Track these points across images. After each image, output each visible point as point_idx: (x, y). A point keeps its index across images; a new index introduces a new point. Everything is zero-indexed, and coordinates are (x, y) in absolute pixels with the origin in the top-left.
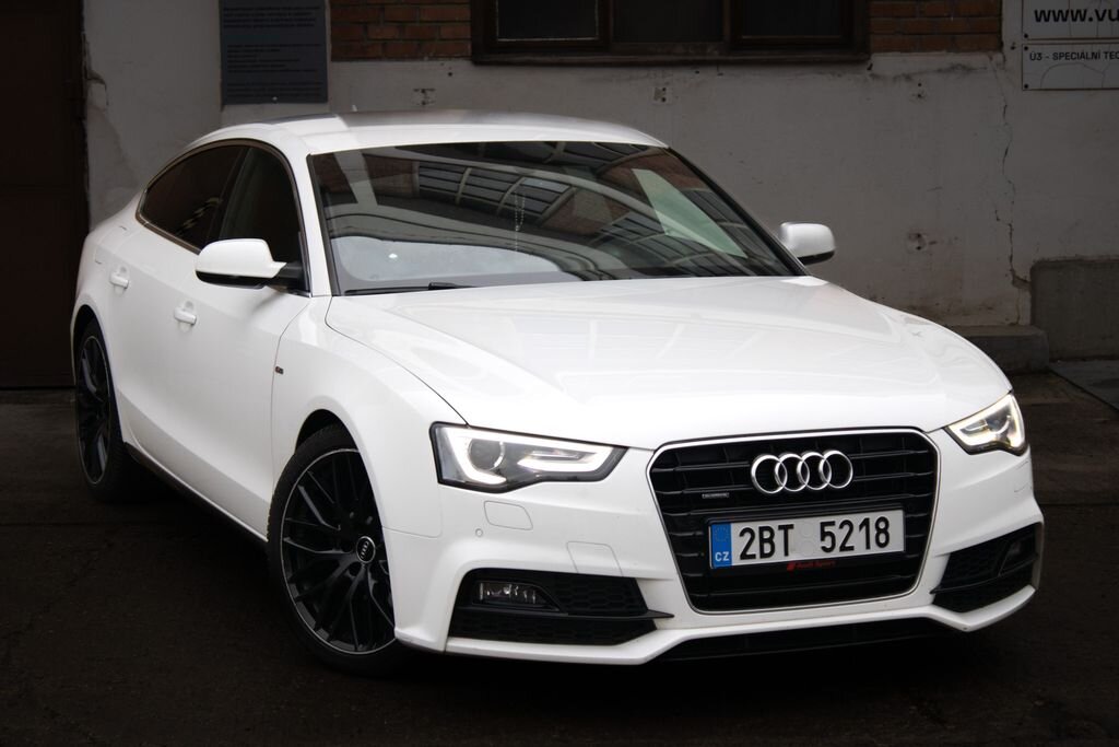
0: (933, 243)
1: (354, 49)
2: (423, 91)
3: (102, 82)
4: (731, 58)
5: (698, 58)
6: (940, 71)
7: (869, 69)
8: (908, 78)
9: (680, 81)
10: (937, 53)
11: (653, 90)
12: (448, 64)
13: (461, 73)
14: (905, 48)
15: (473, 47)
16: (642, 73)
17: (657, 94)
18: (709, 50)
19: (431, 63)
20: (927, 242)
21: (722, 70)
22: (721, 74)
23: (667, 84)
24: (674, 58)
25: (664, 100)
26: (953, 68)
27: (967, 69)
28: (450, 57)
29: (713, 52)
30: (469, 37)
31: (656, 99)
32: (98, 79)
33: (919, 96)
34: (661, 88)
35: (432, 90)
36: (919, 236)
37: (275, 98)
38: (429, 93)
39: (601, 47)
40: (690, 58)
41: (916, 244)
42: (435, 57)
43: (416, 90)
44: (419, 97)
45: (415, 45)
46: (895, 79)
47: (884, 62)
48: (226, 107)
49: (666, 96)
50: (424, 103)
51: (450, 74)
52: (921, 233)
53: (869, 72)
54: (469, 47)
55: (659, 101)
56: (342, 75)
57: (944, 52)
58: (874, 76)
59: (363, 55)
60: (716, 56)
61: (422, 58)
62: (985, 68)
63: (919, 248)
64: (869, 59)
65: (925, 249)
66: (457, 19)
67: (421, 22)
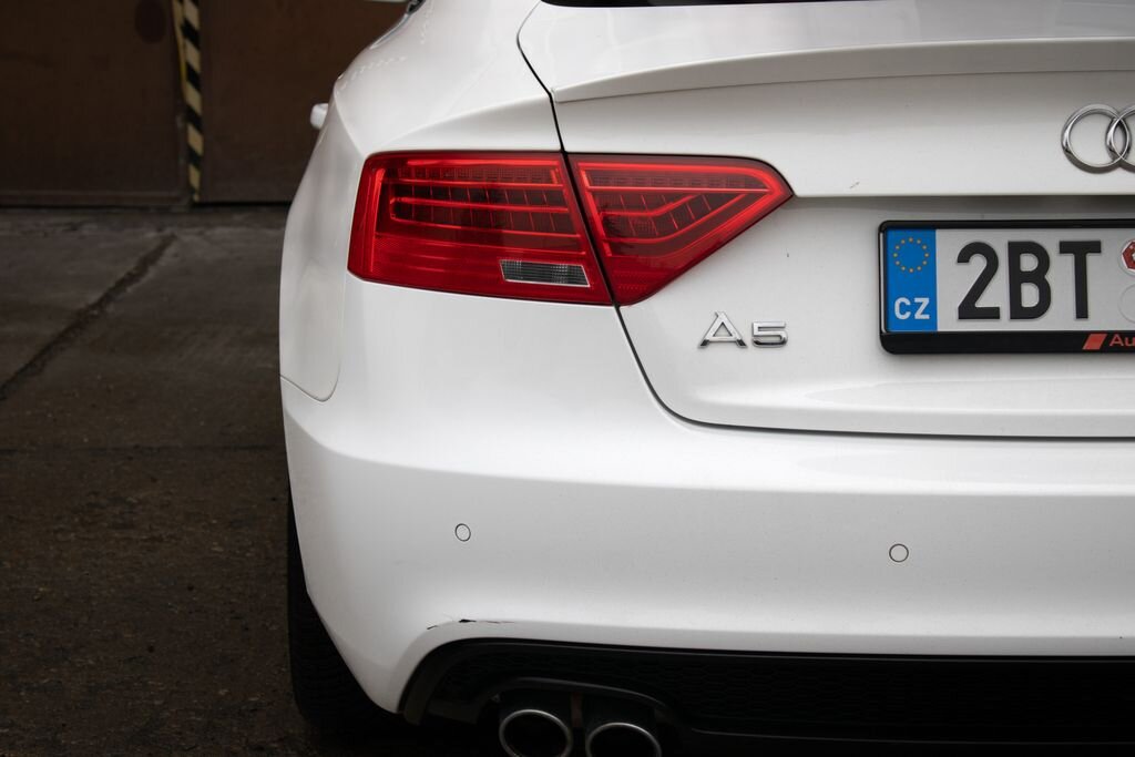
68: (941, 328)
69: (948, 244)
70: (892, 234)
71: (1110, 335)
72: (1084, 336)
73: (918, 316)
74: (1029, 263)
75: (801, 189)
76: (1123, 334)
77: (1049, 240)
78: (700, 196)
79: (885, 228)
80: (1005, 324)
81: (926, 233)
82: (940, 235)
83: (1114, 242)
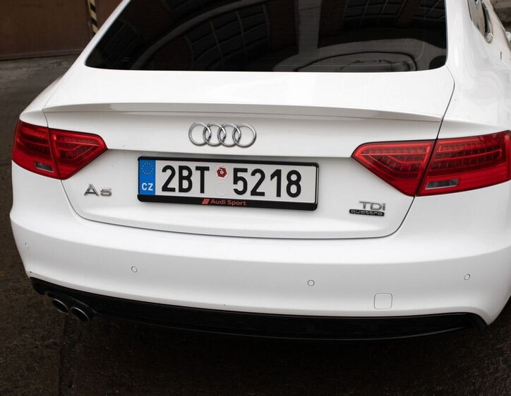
68: (156, 194)
69: (160, 165)
70: (141, 161)
71: (211, 199)
72: (202, 199)
73: (149, 189)
76: (215, 199)
77: (192, 165)
79: (140, 159)
80: (177, 194)
81: (152, 161)
82: (157, 161)
83: (214, 167)
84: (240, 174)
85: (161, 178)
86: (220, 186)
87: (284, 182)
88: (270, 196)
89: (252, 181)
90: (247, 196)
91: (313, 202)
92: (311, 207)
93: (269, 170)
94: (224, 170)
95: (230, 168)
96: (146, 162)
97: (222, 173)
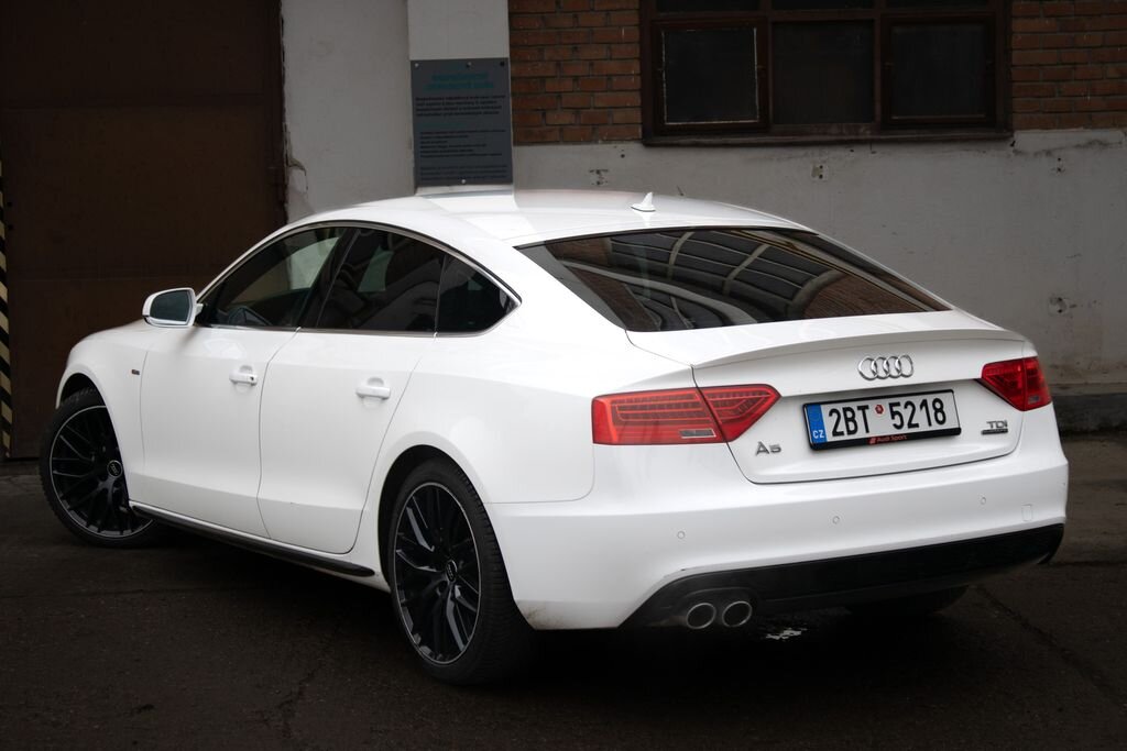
0: (1074, 306)
1: (534, 132)
2: (598, 172)
3: (302, 168)
4: (882, 137)
5: (853, 137)
6: (1078, 146)
7: (1012, 145)
8: (1049, 153)
9: (837, 160)
10: (1074, 130)
11: (811, 168)
12: (621, 146)
13: (634, 154)
14: (1045, 126)
15: (643, 131)
16: (800, 152)
17: (815, 170)
18: (862, 130)
19: (605, 146)
20: (1068, 305)
21: (875, 148)
22: (873, 153)
23: (824, 162)
24: (828, 138)
25: (821, 177)
26: (1091, 143)
27: (1104, 144)
28: (622, 140)
29: (865, 132)
30: (640, 121)
31: (814, 176)
32: (298, 166)
33: (1059, 170)
34: (818, 166)
35: (606, 171)
36: (1060, 300)
37: (464, 181)
38: (602, 173)
39: (762, 128)
40: (845, 138)
41: (1058, 307)
42: (609, 140)
43: (592, 171)
44: (595, 178)
45: (590, 130)
46: (1036, 154)
47: (1026, 139)
48: (419, 189)
49: (824, 175)
50: (598, 183)
51: (623, 156)
52: (1062, 297)
53: (1012, 149)
54: (640, 131)
55: (817, 178)
56: (524, 157)
57: (1082, 129)
58: (1016, 152)
59: (541, 139)
60: (868, 135)
61: (596, 142)
62: (1120, 143)
63: (1060, 311)
64: (1012, 136)
65: (1066, 312)
66: (628, 105)
67: (595, 108)
69: (825, 410)
71: (877, 437)
72: (869, 439)
74: (849, 415)
75: (783, 394)
77: (854, 406)
78: (748, 400)
79: (804, 406)
81: (817, 407)
82: (823, 407)
83: (872, 404)
84: (895, 409)
85: (829, 422)
86: (881, 424)
87: (932, 412)
88: (924, 427)
89: (906, 413)
90: (906, 430)
91: (957, 426)
92: (956, 432)
93: (917, 401)
94: (881, 406)
95: (885, 403)
96: (811, 407)
97: (880, 410)
